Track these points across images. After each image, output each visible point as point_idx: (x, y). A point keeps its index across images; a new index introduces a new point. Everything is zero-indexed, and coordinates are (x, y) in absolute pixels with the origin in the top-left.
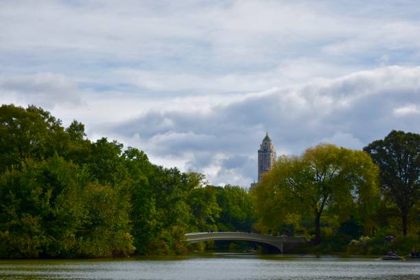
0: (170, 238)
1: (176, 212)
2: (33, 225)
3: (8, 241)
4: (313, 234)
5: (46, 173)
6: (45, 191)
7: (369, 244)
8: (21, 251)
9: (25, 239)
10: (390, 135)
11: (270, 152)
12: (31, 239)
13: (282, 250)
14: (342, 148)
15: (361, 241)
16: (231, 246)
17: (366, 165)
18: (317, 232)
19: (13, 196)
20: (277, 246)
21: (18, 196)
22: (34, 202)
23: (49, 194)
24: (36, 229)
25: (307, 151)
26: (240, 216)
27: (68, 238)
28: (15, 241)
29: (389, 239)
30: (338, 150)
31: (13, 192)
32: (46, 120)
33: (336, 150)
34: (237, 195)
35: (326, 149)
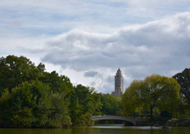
0: (85, 119)
1: (88, 106)
2: (29, 112)
3: (18, 120)
4: (149, 117)
5: (34, 88)
6: (34, 96)
7: (176, 122)
8: (24, 125)
9: (26, 119)
10: (185, 71)
11: (121, 77)
12: (28, 119)
13: (135, 124)
14: (163, 76)
15: (173, 120)
16: (106, 122)
17: (175, 85)
18: (151, 116)
19: (19, 99)
20: (133, 122)
21: (21, 98)
22: (29, 101)
23: (36, 98)
24: (30, 114)
25: (147, 78)
26: (110, 108)
27: (44, 119)
28: (21, 119)
29: (185, 119)
30: (161, 77)
31: (19, 97)
32: (28, 63)
33: (161, 78)
34: (109, 98)
35: (156, 77)
